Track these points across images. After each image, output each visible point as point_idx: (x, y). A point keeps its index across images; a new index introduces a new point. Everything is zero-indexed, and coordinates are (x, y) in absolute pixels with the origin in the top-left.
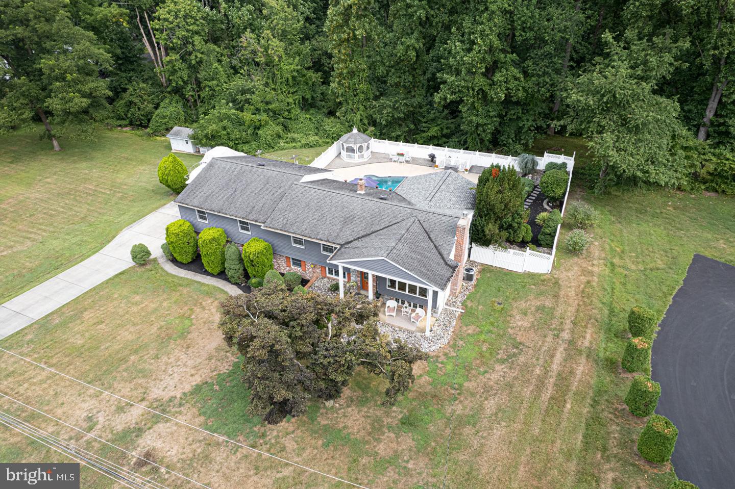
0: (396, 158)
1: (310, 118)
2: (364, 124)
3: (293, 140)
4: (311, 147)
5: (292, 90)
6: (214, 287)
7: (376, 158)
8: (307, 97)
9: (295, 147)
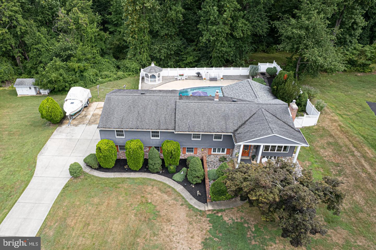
0: (180, 78)
1: (108, 61)
2: (149, 60)
3: (106, 76)
4: (121, 78)
5: (94, 45)
6: (144, 179)
7: (167, 80)
8: (103, 48)
9: (110, 81)
